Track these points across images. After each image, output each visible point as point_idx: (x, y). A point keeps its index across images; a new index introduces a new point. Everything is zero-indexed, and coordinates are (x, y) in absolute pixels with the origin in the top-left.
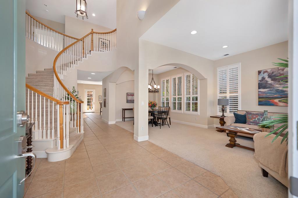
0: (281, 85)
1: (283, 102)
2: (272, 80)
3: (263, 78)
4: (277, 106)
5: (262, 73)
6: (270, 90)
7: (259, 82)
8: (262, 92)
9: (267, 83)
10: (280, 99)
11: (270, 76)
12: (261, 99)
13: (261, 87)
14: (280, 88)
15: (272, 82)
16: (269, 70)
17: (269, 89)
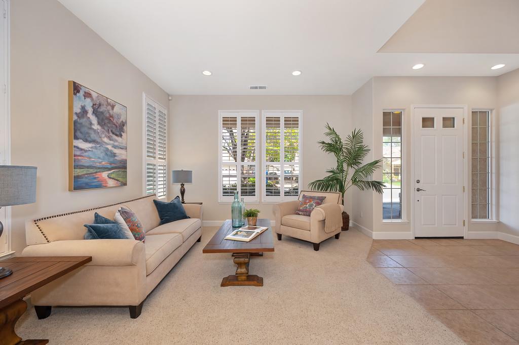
0: (110, 140)
1: (113, 179)
2: (99, 123)
3: (84, 111)
4: (106, 187)
5: (82, 93)
6: (96, 148)
7: (75, 118)
8: (82, 149)
9: (91, 128)
10: (110, 172)
11: (95, 112)
12: (79, 172)
13: (78, 134)
14: (110, 147)
15: (99, 127)
16: (94, 95)
17: (93, 145)
